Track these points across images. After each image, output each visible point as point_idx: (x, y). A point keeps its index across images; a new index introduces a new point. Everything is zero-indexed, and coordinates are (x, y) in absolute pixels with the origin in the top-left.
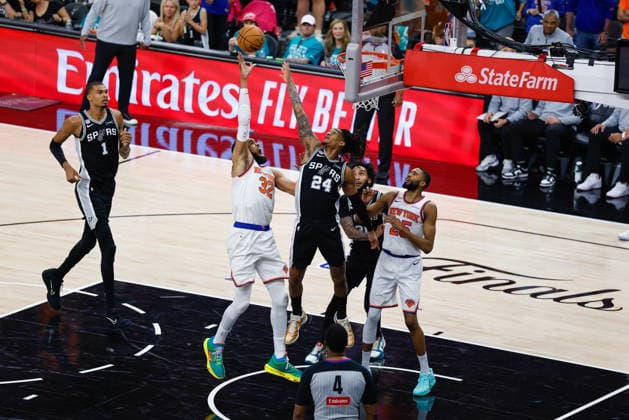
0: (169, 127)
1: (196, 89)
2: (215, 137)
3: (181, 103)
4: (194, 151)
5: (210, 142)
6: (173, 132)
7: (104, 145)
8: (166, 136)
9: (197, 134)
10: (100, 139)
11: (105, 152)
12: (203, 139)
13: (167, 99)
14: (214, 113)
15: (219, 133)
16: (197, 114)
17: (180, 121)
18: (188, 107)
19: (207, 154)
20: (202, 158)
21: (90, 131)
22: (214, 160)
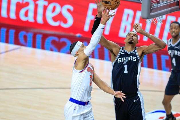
0: (27, 32)
1: (45, 8)
2: (56, 39)
3: (35, 17)
4: (43, 48)
5: (53, 42)
6: (30, 36)
7: (126, 66)
8: (25, 37)
9: (45, 36)
10: (125, 63)
11: (126, 72)
12: (49, 40)
13: (26, 14)
14: (56, 24)
15: (60, 37)
16: (46, 24)
17: (34, 28)
18: (40, 20)
19: (52, 50)
20: (48, 52)
21: (121, 56)
22: (56, 54)
